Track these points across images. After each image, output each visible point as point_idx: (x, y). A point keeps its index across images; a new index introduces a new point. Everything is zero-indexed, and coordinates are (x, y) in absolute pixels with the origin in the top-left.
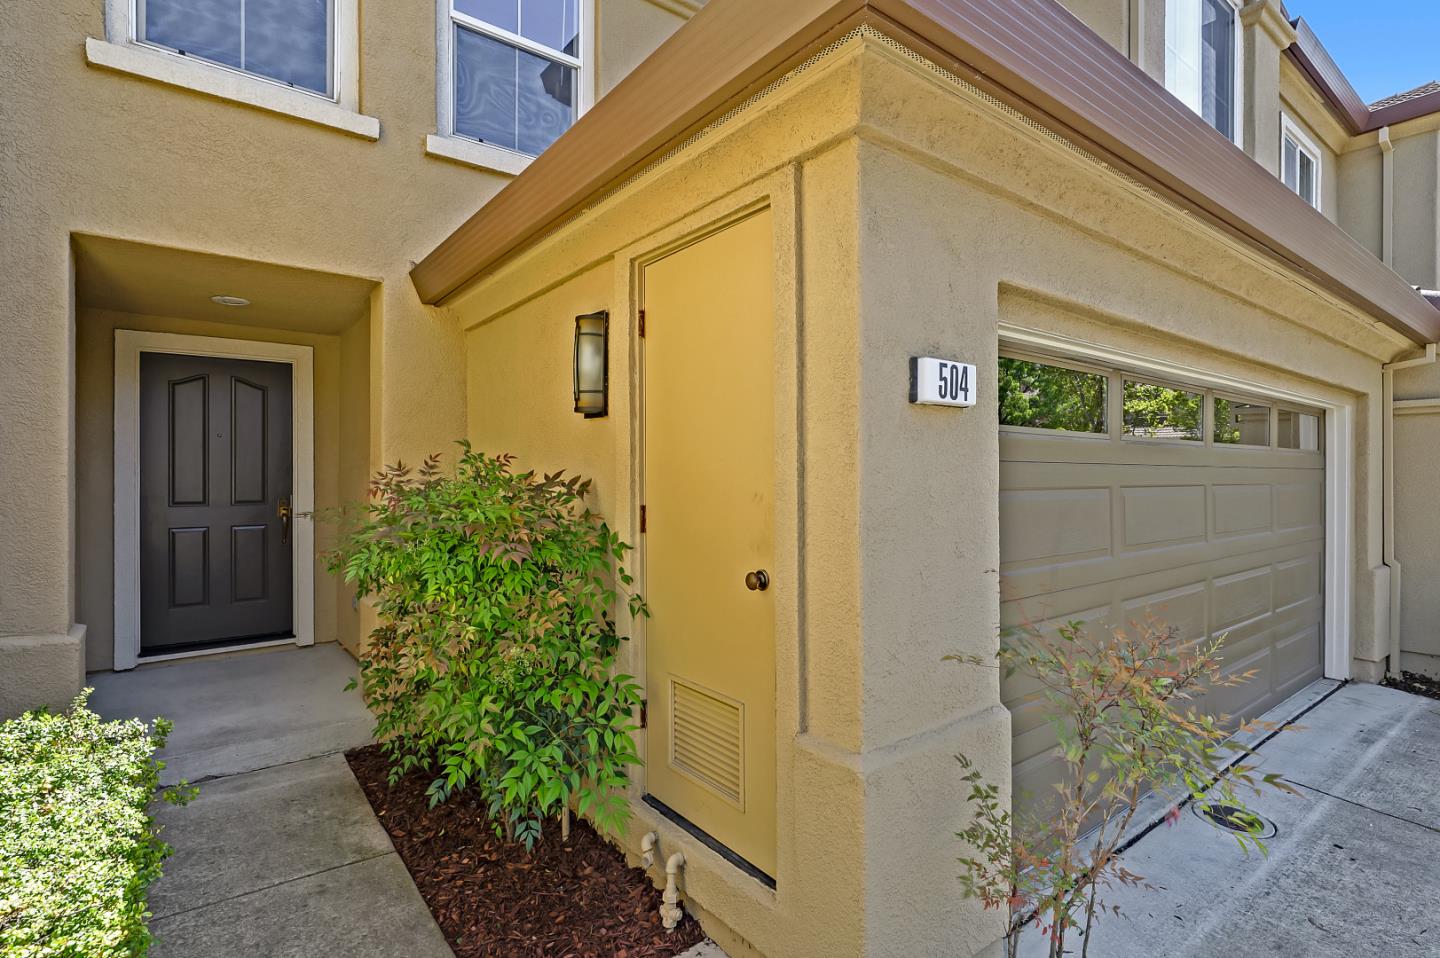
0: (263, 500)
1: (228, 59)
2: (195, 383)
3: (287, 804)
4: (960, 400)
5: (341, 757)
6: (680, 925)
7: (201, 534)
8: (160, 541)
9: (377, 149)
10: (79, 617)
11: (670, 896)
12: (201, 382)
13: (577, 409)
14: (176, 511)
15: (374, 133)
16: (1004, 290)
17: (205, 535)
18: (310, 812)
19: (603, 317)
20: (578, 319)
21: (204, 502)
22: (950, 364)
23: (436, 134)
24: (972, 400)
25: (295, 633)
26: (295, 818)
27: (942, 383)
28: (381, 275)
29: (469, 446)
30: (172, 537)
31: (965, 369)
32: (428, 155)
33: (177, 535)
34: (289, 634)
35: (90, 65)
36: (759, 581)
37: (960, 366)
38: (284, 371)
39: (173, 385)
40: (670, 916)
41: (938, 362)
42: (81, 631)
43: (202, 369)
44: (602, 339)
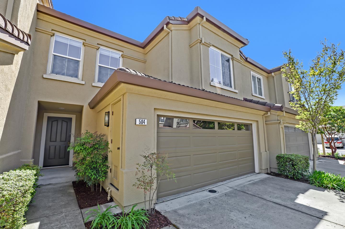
0: (66, 141)
1: (63, 74)
2: (55, 121)
3: (61, 187)
4: (143, 124)
5: (72, 182)
6: (110, 199)
7: (54, 147)
8: (48, 147)
9: (84, 85)
10: (33, 158)
11: (109, 195)
12: (57, 121)
13: (105, 125)
14: (51, 143)
15: (84, 83)
16: (155, 109)
17: (55, 147)
18: (64, 188)
19: (109, 112)
20: (106, 112)
21: (56, 141)
22: (141, 120)
23: (94, 83)
24: (146, 124)
25: (69, 164)
26: (61, 189)
27: (140, 122)
28: (84, 104)
29: (87, 131)
30: (50, 147)
31: (144, 120)
32: (92, 86)
33: (51, 147)
34: (68, 165)
35: (44, 78)
36: (119, 148)
37: (143, 120)
38: (71, 119)
39: (52, 122)
40: (109, 198)
41: (139, 119)
42: (33, 160)
43: (57, 119)
44: (108, 115)
